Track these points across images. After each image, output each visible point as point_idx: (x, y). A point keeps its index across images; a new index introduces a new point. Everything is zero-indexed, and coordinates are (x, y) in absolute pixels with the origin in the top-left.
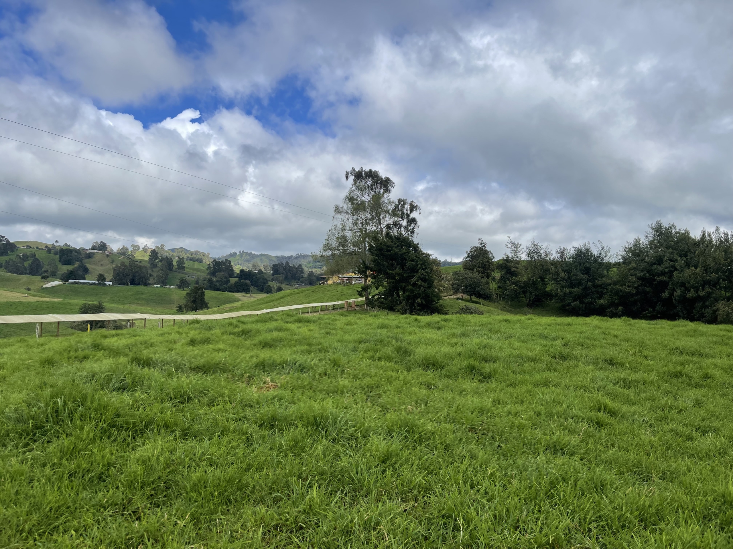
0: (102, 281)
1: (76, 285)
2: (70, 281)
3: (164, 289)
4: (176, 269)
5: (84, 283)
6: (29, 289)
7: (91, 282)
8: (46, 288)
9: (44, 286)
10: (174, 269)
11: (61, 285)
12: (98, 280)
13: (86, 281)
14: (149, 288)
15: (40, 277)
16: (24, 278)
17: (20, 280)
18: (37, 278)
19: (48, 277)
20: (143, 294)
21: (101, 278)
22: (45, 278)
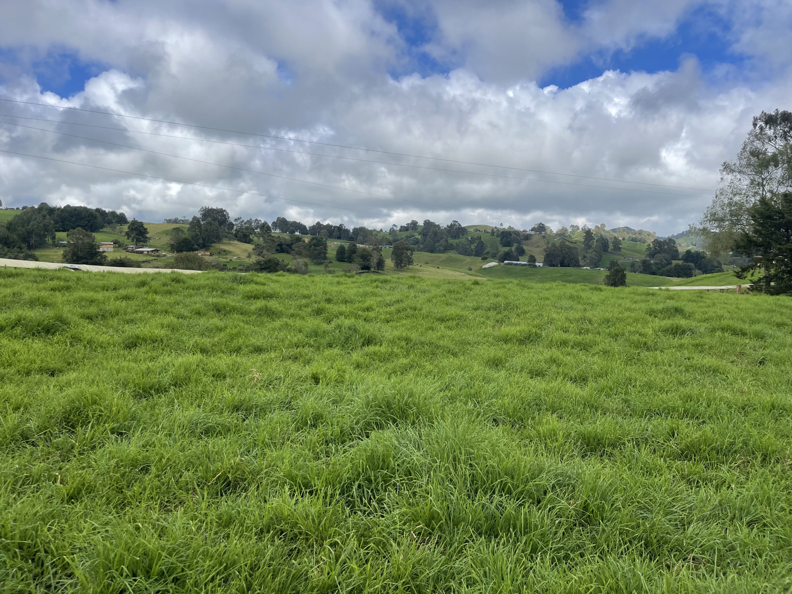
0: (533, 262)
1: (510, 266)
2: (506, 262)
3: (593, 271)
4: (612, 250)
5: (516, 265)
6: (470, 270)
7: (523, 263)
8: (485, 269)
9: (483, 267)
10: (610, 250)
11: (497, 266)
12: (529, 262)
13: (518, 262)
14: (577, 270)
15: (480, 258)
16: (468, 259)
17: (464, 261)
18: (479, 259)
19: (487, 258)
20: (570, 276)
21: (532, 260)
22: (484, 259)
